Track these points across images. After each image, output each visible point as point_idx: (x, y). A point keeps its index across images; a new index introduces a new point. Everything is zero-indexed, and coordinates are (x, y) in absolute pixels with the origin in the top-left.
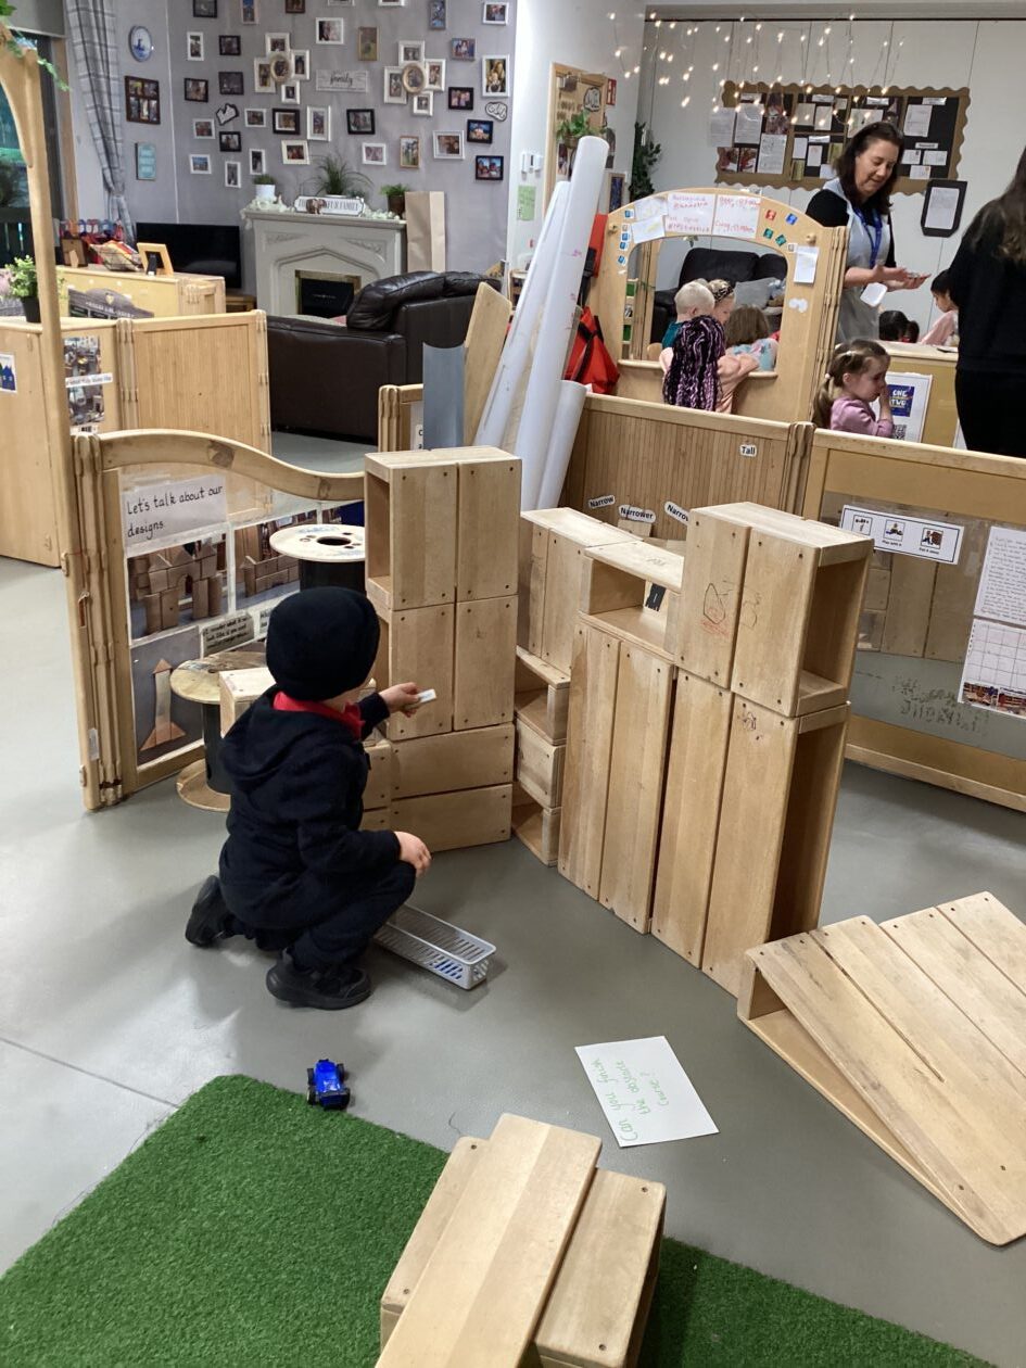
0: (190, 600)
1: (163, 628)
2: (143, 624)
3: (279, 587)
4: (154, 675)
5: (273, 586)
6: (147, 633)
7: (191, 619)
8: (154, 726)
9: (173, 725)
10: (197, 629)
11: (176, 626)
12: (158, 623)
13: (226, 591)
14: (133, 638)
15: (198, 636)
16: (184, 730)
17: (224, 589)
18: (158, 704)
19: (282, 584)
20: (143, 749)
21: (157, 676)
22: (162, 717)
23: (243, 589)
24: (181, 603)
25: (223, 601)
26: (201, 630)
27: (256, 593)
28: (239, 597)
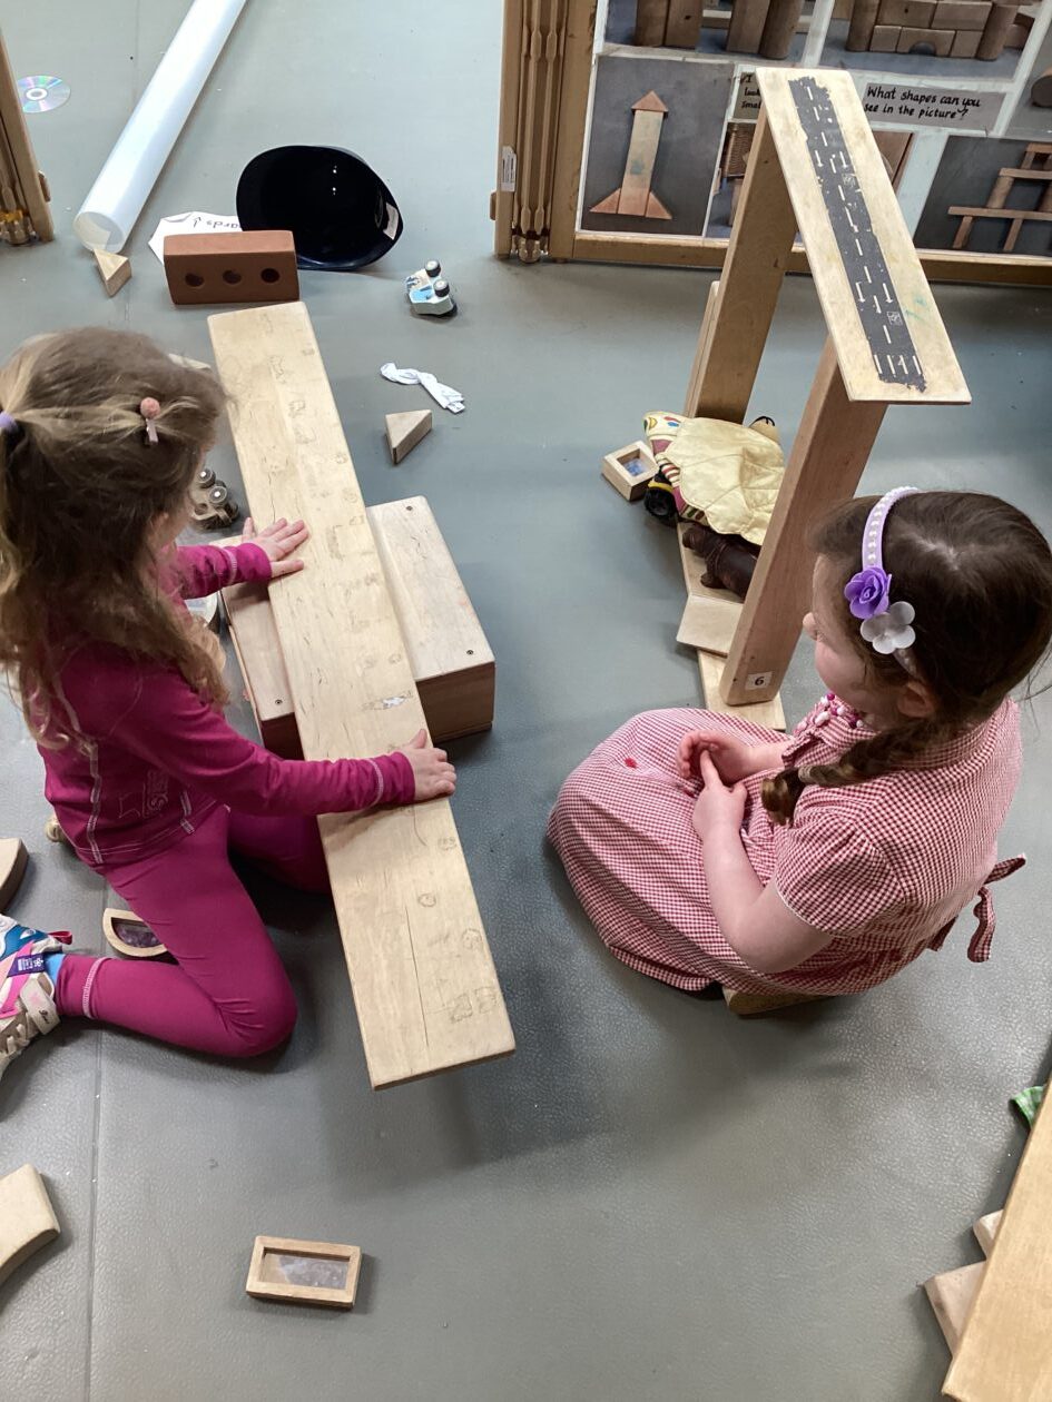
0: (728, 15)
1: (664, 43)
2: (630, 24)
3: (929, 58)
4: (634, 111)
5: (912, 51)
6: (635, 40)
7: (722, 47)
8: (620, 186)
9: (652, 196)
10: (732, 68)
11: (691, 48)
12: (659, 30)
13: (807, 25)
14: (608, 37)
15: (730, 81)
16: (672, 213)
17: (803, 19)
18: (631, 157)
19: (934, 54)
20: (592, 210)
21: (637, 112)
22: (635, 177)
23: (843, 31)
24: (707, 13)
25: (793, 40)
26: (738, 74)
27: (868, 50)
28: (831, 43)
